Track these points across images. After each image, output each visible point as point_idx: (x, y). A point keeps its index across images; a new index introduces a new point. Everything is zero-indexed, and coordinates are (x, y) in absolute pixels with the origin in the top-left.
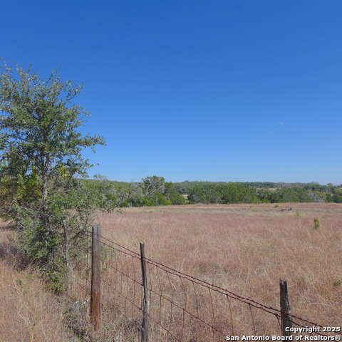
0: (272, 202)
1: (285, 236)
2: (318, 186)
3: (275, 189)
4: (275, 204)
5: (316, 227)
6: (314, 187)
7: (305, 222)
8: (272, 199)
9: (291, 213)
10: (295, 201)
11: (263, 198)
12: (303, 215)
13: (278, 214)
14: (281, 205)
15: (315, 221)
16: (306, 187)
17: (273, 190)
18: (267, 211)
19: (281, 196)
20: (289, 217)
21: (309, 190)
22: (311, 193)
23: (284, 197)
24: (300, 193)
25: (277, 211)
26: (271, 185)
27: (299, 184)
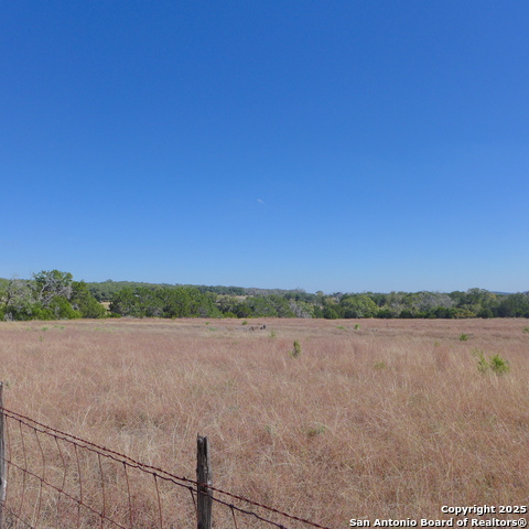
0: (239, 317)
1: (251, 367)
2: (303, 294)
3: (244, 298)
4: (243, 320)
5: (296, 353)
6: (299, 297)
7: (282, 346)
8: (239, 312)
9: (265, 334)
10: (272, 315)
11: (227, 310)
12: (281, 336)
13: (244, 335)
14: (252, 321)
15: (295, 344)
16: (288, 297)
17: (242, 298)
18: (230, 330)
19: (253, 308)
20: (261, 339)
21: (292, 300)
22: (293, 304)
23: (257, 310)
24: (279, 305)
25: (245, 330)
26: (239, 291)
27: (278, 290)
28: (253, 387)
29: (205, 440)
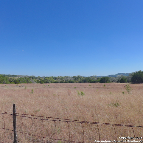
0: (16, 83)
1: (20, 97)
2: (34, 77)
3: (17, 78)
4: (17, 84)
5: (32, 92)
6: (33, 78)
7: (28, 91)
8: (16, 82)
9: (23, 88)
10: (25, 83)
11: (12, 81)
12: (28, 88)
13: (17, 88)
14: (19, 84)
15: (32, 90)
16: (30, 78)
17: (16, 78)
18: (13, 87)
19: (20, 81)
20: (22, 89)
21: (31, 79)
22: (31, 80)
23: (21, 81)
24: (27, 80)
25: (17, 87)
26: (16, 76)
27: (27, 76)
28: (20, 101)
29: (15, 104)
